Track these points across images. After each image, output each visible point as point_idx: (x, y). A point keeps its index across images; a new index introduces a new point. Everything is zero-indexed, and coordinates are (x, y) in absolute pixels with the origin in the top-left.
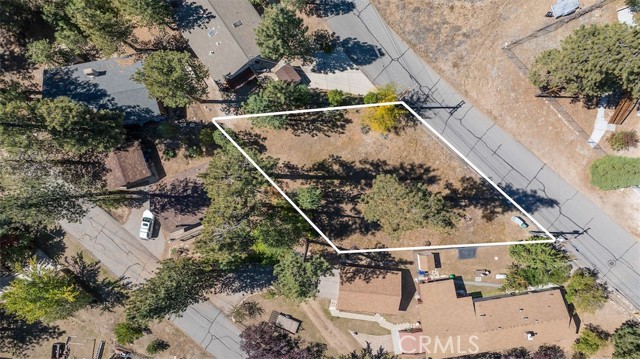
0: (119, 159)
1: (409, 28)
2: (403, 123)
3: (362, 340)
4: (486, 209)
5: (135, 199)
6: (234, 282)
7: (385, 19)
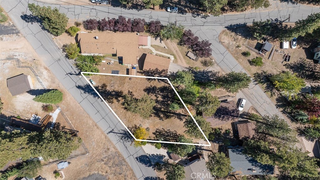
0: (249, 134)
1: (124, 167)
2: (132, 130)
3: (163, 44)
4: (105, 89)
5: (246, 116)
6: (211, 76)
7: (133, 172)
